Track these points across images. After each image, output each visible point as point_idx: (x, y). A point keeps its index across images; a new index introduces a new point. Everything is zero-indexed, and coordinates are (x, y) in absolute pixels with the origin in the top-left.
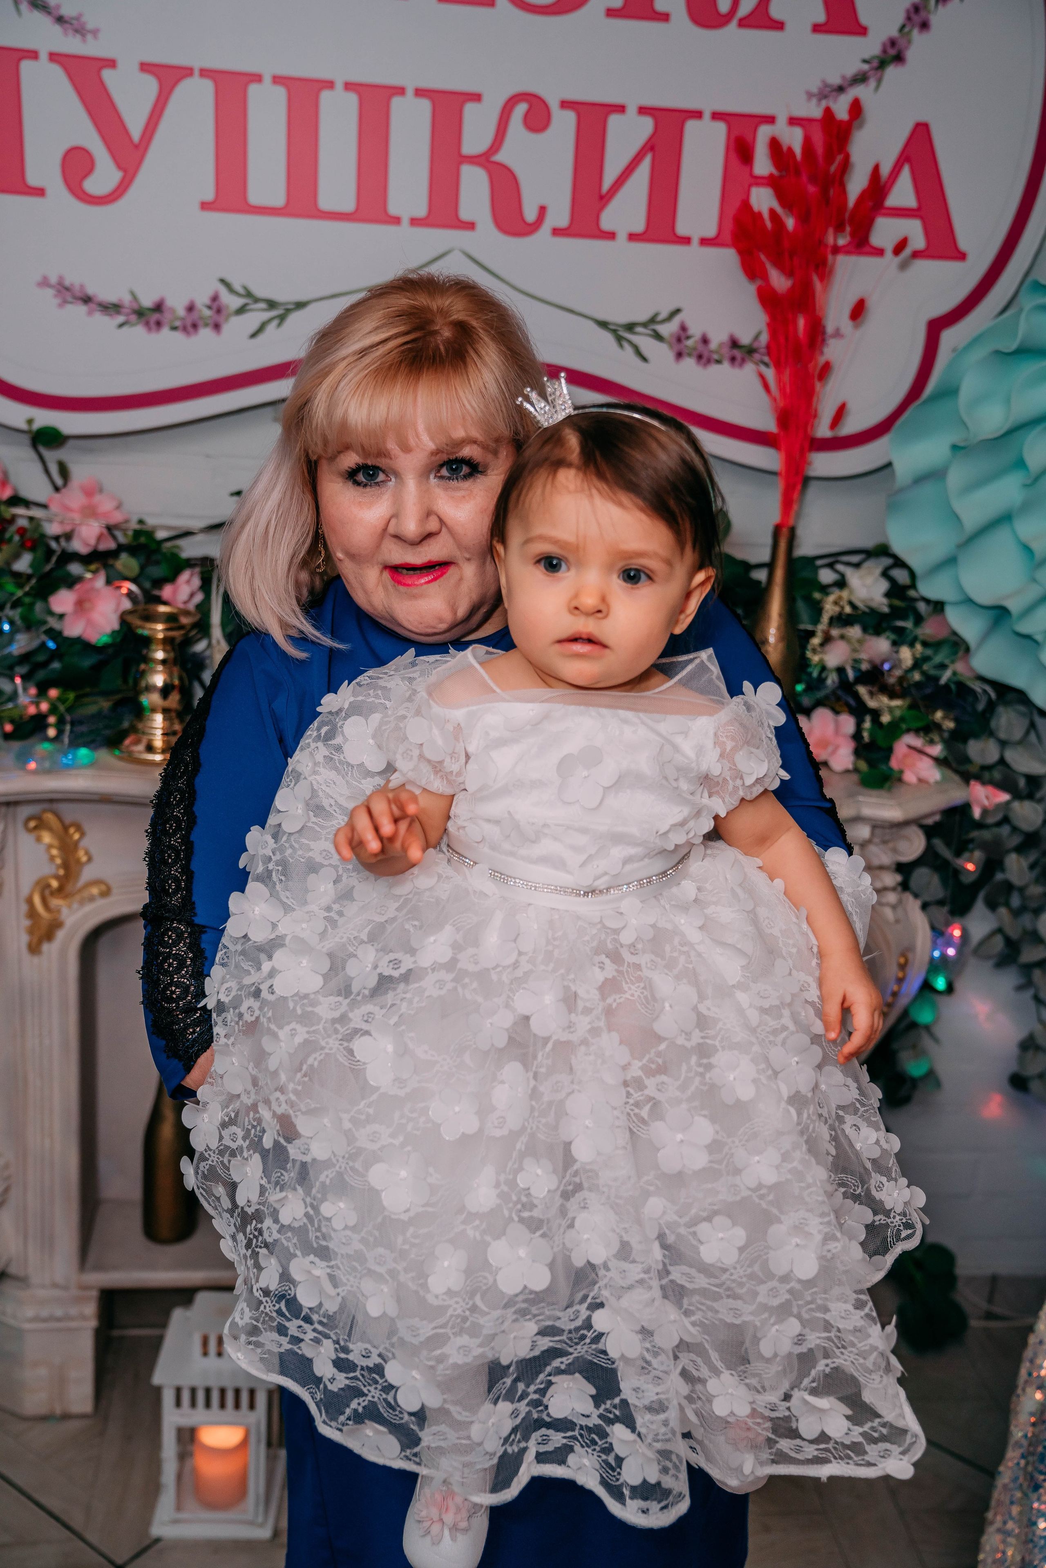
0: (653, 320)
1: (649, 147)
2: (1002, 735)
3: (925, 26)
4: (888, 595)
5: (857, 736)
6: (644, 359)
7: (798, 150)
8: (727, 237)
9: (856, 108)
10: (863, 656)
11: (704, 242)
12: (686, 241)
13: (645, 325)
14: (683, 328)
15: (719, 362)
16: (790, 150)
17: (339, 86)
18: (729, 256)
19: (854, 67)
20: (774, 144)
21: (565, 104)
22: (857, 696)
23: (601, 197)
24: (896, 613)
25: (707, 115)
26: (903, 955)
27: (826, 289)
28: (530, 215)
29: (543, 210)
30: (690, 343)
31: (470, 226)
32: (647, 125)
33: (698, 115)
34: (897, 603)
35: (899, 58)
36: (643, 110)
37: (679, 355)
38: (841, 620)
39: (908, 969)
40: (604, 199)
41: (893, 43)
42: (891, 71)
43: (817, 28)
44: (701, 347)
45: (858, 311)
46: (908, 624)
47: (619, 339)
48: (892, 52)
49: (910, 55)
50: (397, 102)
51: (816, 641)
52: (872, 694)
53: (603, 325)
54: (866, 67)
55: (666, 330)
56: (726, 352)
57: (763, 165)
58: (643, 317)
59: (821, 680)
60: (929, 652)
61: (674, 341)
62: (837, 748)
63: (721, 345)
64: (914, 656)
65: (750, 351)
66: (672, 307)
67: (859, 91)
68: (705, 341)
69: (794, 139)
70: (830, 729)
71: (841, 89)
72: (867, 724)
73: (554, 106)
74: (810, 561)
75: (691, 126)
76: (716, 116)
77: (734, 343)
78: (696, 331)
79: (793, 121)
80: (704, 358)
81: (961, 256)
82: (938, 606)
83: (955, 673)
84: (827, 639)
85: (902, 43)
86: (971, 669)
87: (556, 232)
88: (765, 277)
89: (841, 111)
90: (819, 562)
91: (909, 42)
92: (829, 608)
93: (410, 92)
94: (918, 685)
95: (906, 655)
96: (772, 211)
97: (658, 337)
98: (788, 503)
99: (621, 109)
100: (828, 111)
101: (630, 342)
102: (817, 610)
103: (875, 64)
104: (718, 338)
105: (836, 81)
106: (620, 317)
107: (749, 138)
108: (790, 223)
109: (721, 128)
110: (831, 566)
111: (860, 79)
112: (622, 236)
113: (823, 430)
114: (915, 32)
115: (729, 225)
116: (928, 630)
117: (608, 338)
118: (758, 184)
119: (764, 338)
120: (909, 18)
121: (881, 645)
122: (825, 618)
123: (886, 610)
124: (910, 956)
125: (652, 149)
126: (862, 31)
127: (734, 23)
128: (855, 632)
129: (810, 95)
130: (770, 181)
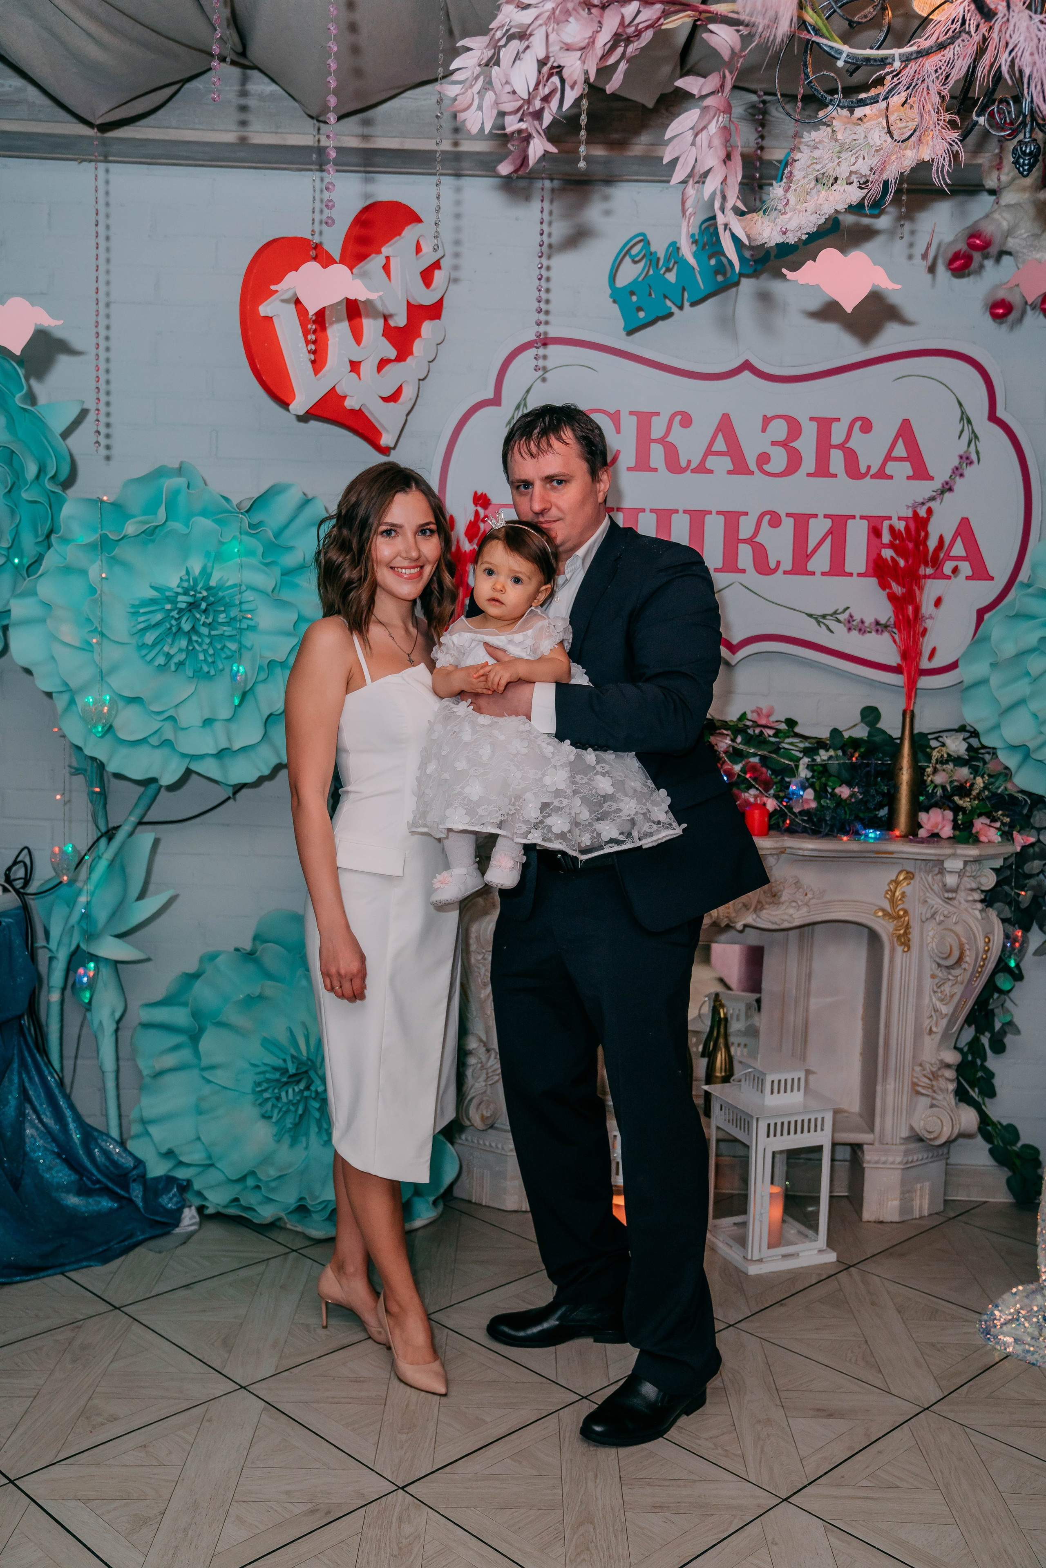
0: (835, 613)
1: (830, 532)
2: (1037, 825)
3: (962, 475)
4: (967, 750)
5: (955, 820)
6: (832, 632)
7: (903, 530)
8: (871, 570)
9: (930, 511)
10: (955, 778)
11: (859, 575)
12: (851, 575)
13: (831, 615)
14: (851, 616)
15: (870, 632)
16: (899, 530)
17: (681, 511)
18: (874, 581)
19: (929, 494)
20: (891, 528)
21: (788, 515)
22: (954, 802)
23: (807, 556)
24: (972, 759)
25: (858, 517)
26: (987, 937)
27: (921, 593)
28: (773, 565)
29: (779, 562)
30: (854, 623)
31: (743, 571)
32: (828, 523)
33: (854, 517)
34: (972, 754)
35: (950, 489)
36: (826, 516)
37: (849, 629)
38: (942, 761)
39: (990, 945)
40: (809, 557)
41: (947, 483)
42: (947, 495)
43: (909, 478)
44: (860, 625)
45: (938, 602)
46: (980, 764)
47: (819, 622)
48: (947, 487)
49: (955, 488)
50: (708, 518)
51: (929, 770)
52: (961, 799)
53: (810, 616)
54: (935, 494)
55: (843, 617)
56: (874, 627)
57: (886, 538)
58: (830, 612)
59: (933, 794)
60: (992, 780)
61: (846, 623)
62: (944, 827)
63: (870, 624)
64: (984, 782)
65: (886, 626)
66: (845, 606)
67: (932, 504)
68: (862, 622)
69: (901, 526)
70: (940, 818)
71: (923, 504)
72: (960, 817)
73: (783, 516)
74: (923, 736)
75: (850, 522)
76: (862, 517)
77: (877, 623)
78: (857, 617)
79: (900, 518)
80: (862, 630)
81: (992, 579)
82: (993, 751)
83: (1006, 789)
84: (935, 771)
85: (951, 483)
86: (1016, 786)
87: (785, 572)
88: (890, 587)
89: (922, 513)
90: (930, 737)
91: (955, 482)
92: (935, 754)
93: (714, 513)
94: (987, 797)
95: (979, 782)
96: (892, 558)
97: (838, 621)
98: (909, 698)
99: (816, 516)
100: (915, 513)
101: (824, 624)
102: (929, 757)
103: (939, 492)
104: (869, 621)
105: (921, 500)
106: (819, 612)
107: (879, 527)
108: (902, 563)
109: (865, 523)
110: (936, 739)
111: (933, 499)
112: (818, 574)
113: (925, 664)
114: (957, 478)
115: (871, 565)
116: (991, 767)
117: (813, 621)
118: (884, 548)
119: (892, 620)
120: (954, 473)
121: (964, 772)
122: (934, 761)
123: (967, 757)
124: (991, 938)
125: (831, 533)
126: (932, 478)
127: (869, 476)
128: (950, 766)
129: (908, 507)
130: (891, 545)
